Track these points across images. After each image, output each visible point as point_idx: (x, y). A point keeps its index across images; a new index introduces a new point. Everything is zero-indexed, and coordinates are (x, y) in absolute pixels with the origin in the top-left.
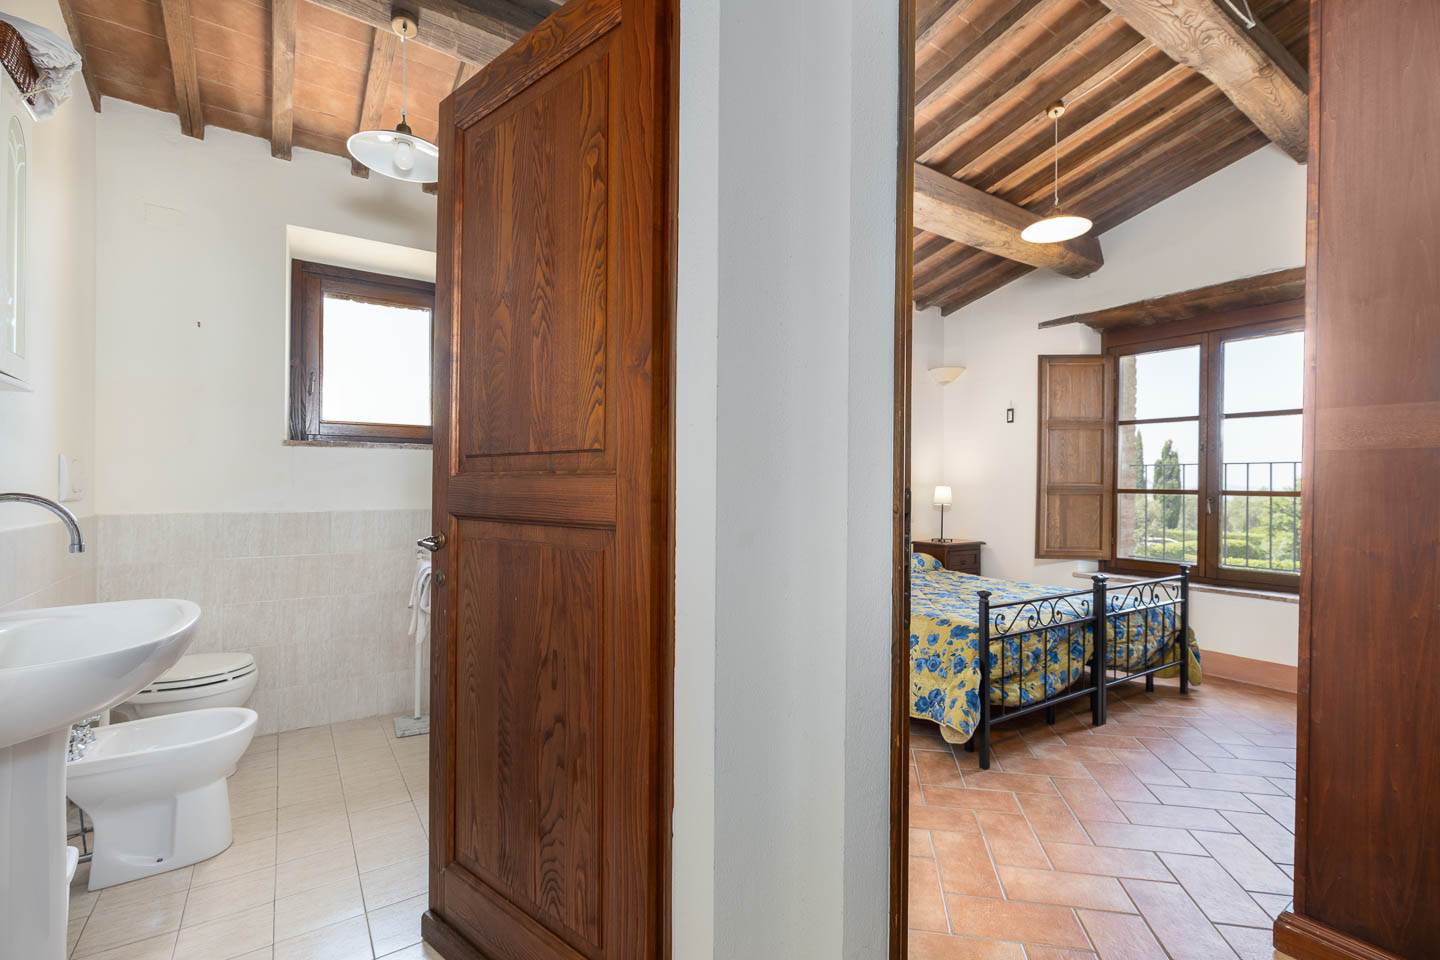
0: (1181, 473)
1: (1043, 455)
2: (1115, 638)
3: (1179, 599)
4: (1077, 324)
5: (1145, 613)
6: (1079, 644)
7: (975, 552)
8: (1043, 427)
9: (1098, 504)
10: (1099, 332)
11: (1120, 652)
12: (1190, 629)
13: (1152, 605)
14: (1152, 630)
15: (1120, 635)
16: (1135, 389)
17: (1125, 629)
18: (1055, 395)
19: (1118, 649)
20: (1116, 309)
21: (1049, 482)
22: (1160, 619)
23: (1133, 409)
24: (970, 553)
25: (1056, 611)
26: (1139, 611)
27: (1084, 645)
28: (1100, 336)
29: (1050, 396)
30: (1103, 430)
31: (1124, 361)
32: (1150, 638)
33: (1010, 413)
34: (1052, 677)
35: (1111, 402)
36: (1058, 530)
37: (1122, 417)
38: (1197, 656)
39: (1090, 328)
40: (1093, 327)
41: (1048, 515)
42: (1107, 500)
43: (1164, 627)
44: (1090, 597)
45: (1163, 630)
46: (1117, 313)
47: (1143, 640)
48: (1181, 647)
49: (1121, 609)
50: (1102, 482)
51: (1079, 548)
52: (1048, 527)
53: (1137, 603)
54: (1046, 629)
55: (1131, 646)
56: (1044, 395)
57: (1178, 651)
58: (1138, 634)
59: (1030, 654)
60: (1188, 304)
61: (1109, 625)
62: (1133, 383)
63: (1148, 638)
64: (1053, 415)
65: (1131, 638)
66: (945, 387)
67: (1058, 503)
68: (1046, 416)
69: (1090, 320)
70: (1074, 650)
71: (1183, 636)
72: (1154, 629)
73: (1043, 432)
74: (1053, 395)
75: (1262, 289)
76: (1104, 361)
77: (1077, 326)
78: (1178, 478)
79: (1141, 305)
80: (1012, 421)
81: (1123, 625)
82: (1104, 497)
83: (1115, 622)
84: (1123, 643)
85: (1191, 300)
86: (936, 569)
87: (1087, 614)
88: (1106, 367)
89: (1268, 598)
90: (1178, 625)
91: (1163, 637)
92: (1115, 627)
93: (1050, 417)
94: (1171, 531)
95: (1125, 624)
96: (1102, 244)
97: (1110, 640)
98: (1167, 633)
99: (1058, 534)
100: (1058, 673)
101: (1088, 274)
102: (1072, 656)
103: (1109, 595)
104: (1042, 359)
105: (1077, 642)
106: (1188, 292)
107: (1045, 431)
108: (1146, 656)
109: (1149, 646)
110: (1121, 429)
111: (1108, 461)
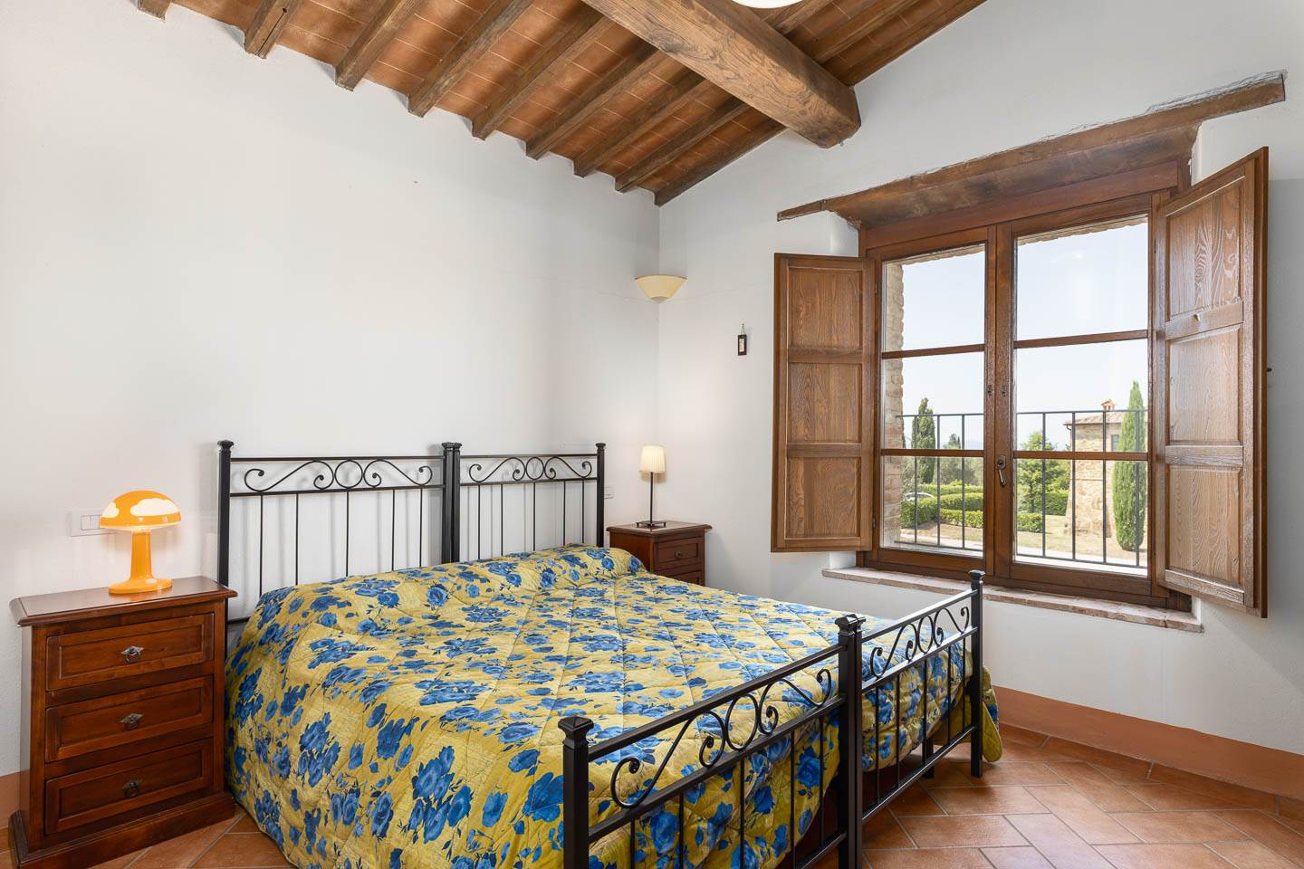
0: (936, 430)
1: (781, 401)
2: (877, 725)
3: (970, 629)
4: (826, 212)
5: (922, 667)
6: (813, 755)
7: (696, 540)
8: (782, 358)
9: (855, 470)
10: (855, 227)
11: (884, 748)
12: (985, 673)
13: (934, 648)
14: (933, 692)
15: (885, 718)
16: (902, 311)
17: (893, 703)
18: (798, 312)
19: (882, 742)
20: (877, 189)
21: (789, 441)
22: (945, 667)
23: (899, 338)
24: (690, 541)
25: (764, 708)
26: (915, 665)
27: (821, 757)
28: (857, 233)
29: (791, 313)
30: (861, 365)
31: (889, 268)
32: (932, 704)
33: (742, 341)
34: (756, 850)
35: (871, 327)
36: (802, 509)
37: (887, 347)
38: (993, 711)
39: (844, 220)
40: (848, 220)
41: (789, 487)
42: (866, 464)
43: (950, 679)
44: (832, 663)
45: (949, 685)
46: (878, 195)
47: (921, 712)
48: (971, 701)
49: (886, 667)
50: (860, 441)
51: (829, 534)
52: (789, 505)
53: (911, 651)
54: (744, 754)
55: (903, 729)
56: (782, 312)
57: (968, 706)
58: (914, 703)
59: (704, 825)
60: (974, 179)
61: (866, 703)
62: (899, 303)
63: (928, 705)
64: (795, 342)
65: (903, 715)
66: (661, 306)
67: (802, 470)
68: (785, 344)
69: (845, 207)
70: (804, 770)
71: (974, 684)
72: (935, 688)
73: (781, 365)
74: (795, 312)
75: (1070, 154)
76: (861, 267)
77: (827, 217)
78: (932, 434)
79: (909, 183)
80: (744, 353)
81: (888, 698)
82: (863, 460)
83: (877, 695)
84: (888, 729)
85: (977, 174)
86: (632, 572)
87: (827, 694)
88: (864, 275)
89: (1082, 611)
90: (969, 670)
91: (948, 697)
92: (877, 704)
93: (792, 344)
94: (927, 485)
95: (893, 694)
96: (857, 94)
97: (869, 731)
98: (954, 688)
99: (802, 515)
100: (770, 835)
101: (840, 139)
102: (797, 787)
103: (866, 650)
104: (779, 258)
105: (809, 752)
106: (972, 163)
107: (784, 365)
108: (925, 737)
109: (929, 720)
110: (885, 364)
111: (868, 410)
